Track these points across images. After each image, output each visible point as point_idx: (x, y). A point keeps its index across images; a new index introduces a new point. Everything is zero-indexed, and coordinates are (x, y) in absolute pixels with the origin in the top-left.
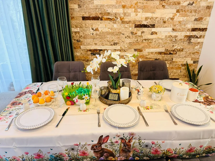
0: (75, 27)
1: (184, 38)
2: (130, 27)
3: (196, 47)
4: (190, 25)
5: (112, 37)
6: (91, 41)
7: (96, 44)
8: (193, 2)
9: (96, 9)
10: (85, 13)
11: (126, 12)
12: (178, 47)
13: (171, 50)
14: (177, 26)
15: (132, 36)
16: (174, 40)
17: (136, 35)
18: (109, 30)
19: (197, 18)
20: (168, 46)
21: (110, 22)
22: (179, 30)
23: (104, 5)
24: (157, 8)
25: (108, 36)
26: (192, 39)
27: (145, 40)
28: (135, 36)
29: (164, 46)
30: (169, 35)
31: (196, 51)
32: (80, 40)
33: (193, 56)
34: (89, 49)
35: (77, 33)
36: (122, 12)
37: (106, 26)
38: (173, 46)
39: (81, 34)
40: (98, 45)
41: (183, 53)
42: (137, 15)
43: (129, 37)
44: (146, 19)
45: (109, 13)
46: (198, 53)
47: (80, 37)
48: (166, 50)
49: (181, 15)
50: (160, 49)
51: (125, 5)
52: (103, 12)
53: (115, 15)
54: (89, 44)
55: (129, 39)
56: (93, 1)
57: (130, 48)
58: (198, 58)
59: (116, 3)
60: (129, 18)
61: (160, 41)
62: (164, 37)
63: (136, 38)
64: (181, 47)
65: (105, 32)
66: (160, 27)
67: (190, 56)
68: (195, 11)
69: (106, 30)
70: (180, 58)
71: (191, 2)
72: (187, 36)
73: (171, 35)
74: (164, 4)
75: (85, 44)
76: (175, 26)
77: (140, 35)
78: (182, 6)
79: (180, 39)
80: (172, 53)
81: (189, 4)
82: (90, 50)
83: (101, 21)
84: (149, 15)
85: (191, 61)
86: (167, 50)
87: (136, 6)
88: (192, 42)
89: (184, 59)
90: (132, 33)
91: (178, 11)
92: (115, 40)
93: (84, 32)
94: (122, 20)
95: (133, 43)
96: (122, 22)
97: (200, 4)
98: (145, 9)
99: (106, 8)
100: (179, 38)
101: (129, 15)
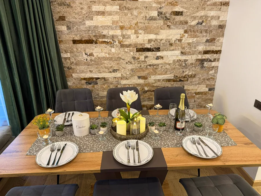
0: (64, 52)
1: (196, 61)
2: (131, 51)
3: (211, 72)
4: (201, 47)
5: (110, 63)
6: (85, 68)
7: (91, 71)
8: (203, 21)
9: (89, 31)
10: (76, 35)
11: (124, 34)
12: (189, 73)
13: (180, 77)
14: (186, 48)
15: (135, 62)
16: (183, 64)
17: (138, 60)
18: (105, 54)
19: (209, 38)
20: (177, 71)
21: (107, 46)
22: (189, 54)
23: (98, 26)
24: (161, 29)
25: (105, 62)
26: (205, 63)
27: (150, 65)
28: (138, 62)
29: (172, 72)
30: (177, 59)
31: (210, 76)
32: (71, 67)
33: (208, 83)
34: (83, 77)
35: (67, 59)
36: (120, 34)
37: (103, 50)
38: (183, 71)
39: (73, 60)
40: (94, 73)
41: (197, 79)
42: (138, 37)
43: (130, 63)
44: (150, 41)
45: (104, 36)
46: (214, 79)
47: (72, 64)
48: (175, 77)
49: (190, 36)
50: (168, 76)
51: (123, 26)
52: (97, 34)
53: (112, 37)
54: (83, 72)
55: (131, 65)
56: (84, 22)
57: (132, 76)
58: (214, 85)
59: (113, 24)
60: (129, 41)
61: (168, 66)
62: (171, 62)
63: (139, 64)
64: (192, 73)
65: (102, 58)
66: (166, 51)
67: (204, 82)
68: (206, 31)
69: (103, 55)
70: (193, 85)
71: (200, 21)
72: (199, 59)
73: (179, 60)
74: (169, 24)
75: (78, 71)
76: (184, 48)
77: (143, 60)
78: (190, 26)
79: (191, 64)
80: (183, 79)
81: (198, 24)
82: (85, 79)
83: (96, 45)
84: (152, 36)
85: (207, 88)
86: (177, 76)
87: (136, 26)
88: (205, 66)
89: (198, 86)
90: (134, 58)
91: (186, 32)
92: (115, 66)
93: (76, 58)
94: (120, 43)
95: (136, 69)
96: (121, 45)
97: (211, 23)
98: (147, 30)
99: (100, 30)
100: (190, 62)
101: (129, 37)
